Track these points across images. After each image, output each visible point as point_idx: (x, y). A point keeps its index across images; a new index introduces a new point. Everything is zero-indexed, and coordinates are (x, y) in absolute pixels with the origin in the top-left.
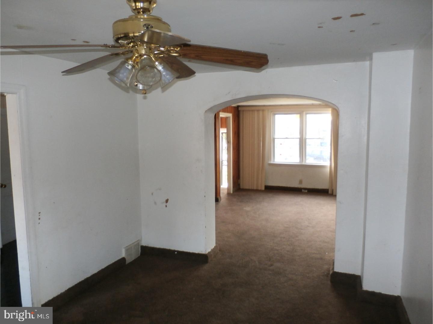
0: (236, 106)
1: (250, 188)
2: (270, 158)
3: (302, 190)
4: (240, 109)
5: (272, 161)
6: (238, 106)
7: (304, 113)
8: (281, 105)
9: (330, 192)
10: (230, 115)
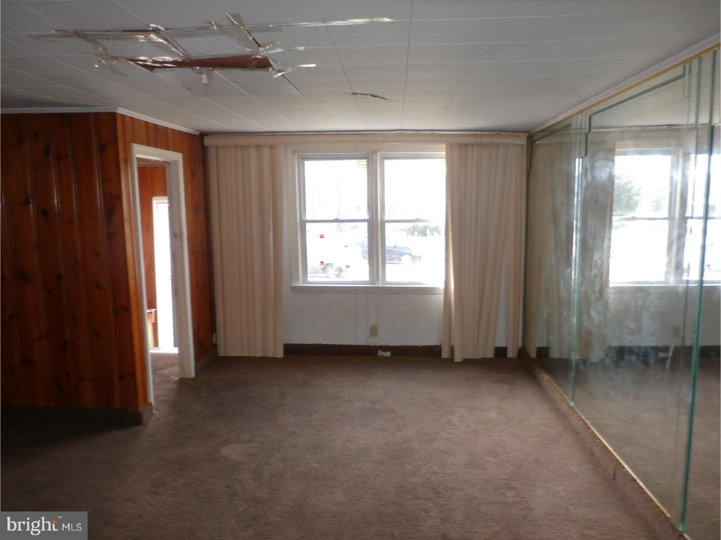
0: (197, 133)
1: (246, 355)
2: (294, 275)
3: (377, 353)
4: (207, 141)
5: (301, 282)
6: (203, 135)
7: (378, 154)
8: (320, 133)
9: (445, 354)
10: (176, 157)
